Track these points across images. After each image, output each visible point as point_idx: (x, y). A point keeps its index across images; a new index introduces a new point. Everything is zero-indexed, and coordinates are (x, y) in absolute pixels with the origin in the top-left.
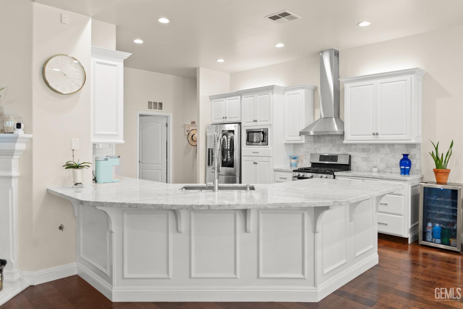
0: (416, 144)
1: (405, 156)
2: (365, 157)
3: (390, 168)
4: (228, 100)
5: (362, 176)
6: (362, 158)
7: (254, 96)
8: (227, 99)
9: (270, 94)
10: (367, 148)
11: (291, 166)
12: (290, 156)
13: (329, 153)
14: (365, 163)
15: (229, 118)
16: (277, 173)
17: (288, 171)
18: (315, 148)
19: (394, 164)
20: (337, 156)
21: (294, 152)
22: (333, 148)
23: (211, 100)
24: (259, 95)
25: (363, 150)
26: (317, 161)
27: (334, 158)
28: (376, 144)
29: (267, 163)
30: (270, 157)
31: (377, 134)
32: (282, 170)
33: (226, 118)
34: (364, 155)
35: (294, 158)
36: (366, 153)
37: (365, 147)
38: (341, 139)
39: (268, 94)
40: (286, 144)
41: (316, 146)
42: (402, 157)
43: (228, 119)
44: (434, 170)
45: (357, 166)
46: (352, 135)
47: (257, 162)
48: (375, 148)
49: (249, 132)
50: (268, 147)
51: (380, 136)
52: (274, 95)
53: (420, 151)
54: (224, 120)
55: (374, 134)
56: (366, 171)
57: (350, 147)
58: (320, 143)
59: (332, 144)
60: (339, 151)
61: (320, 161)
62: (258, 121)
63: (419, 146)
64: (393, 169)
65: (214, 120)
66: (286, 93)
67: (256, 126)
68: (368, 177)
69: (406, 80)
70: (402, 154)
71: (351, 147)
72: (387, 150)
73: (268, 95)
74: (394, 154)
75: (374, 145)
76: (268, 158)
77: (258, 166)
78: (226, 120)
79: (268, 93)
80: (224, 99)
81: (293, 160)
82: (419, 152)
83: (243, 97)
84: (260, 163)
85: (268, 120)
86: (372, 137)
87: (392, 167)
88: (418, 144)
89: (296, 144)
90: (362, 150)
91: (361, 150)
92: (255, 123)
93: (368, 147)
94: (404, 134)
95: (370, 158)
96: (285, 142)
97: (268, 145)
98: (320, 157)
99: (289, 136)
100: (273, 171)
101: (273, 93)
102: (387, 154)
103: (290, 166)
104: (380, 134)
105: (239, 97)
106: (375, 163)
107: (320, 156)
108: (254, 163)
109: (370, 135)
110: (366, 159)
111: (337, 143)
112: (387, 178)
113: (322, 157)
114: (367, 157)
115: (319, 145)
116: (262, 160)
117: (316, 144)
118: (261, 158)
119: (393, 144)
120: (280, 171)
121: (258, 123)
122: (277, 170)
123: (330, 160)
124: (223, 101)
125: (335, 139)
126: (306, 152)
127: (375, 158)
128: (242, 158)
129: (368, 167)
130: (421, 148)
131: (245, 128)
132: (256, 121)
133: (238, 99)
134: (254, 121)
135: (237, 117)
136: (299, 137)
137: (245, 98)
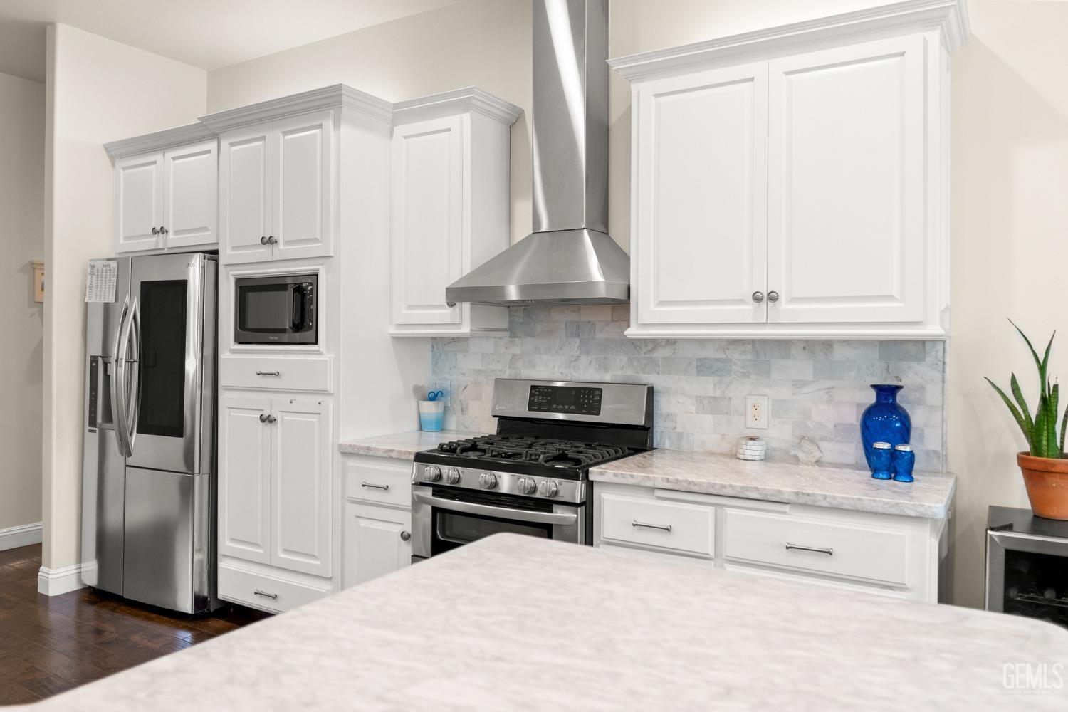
0: (924, 342)
1: (887, 393)
2: (711, 395)
3: (812, 441)
4: (174, 159)
5: (711, 491)
6: (699, 399)
7: (263, 138)
8: (170, 154)
9: (328, 124)
10: (717, 360)
11: (421, 429)
12: (417, 389)
13: (569, 378)
14: (708, 420)
15: (175, 232)
16: (352, 463)
17: (394, 455)
18: (514, 356)
19: (835, 427)
20: (600, 390)
21: (434, 372)
22: (584, 359)
23: (113, 159)
24: (285, 133)
25: (704, 368)
26: (519, 408)
27: (587, 397)
28: (753, 341)
29: (314, 419)
30: (325, 393)
31: (773, 298)
32: (371, 453)
33: (164, 230)
34: (707, 386)
36: (717, 379)
37: (709, 353)
38: (613, 320)
39: (320, 126)
40: (398, 339)
41: (517, 350)
42: (871, 398)
43: (171, 235)
44: (1023, 459)
45: (679, 430)
46: (661, 303)
47: (275, 414)
48: (749, 356)
49: (246, 289)
50: (319, 353)
51: (783, 304)
52: (344, 128)
53: (944, 372)
54: (157, 242)
55: (757, 298)
56: (712, 454)
57: (650, 351)
58: (532, 335)
59: (577, 340)
60: (606, 369)
61: (530, 409)
62: (280, 241)
63: (940, 354)
64: (824, 445)
65: (122, 241)
66: (400, 130)
67: (275, 265)
68: (743, 496)
70: (874, 386)
71: (656, 355)
72: (801, 367)
74: (829, 384)
75: (749, 347)
76: (319, 399)
77: (279, 429)
78: (165, 242)
79: (319, 123)
80: (158, 157)
81: (430, 403)
82: (939, 375)
83: (224, 144)
84: (287, 417)
85: (318, 236)
86: (748, 311)
87: (823, 439)
88: (934, 341)
89: (442, 339)
90: (697, 367)
91: (694, 364)
92: (265, 253)
93: (721, 355)
94: (890, 298)
95: (730, 398)
96: (392, 330)
97: (316, 343)
98: (531, 395)
99: (410, 307)
100: (338, 455)
101: (337, 124)
102: (800, 384)
103: (417, 428)
104: (783, 298)
105: (212, 146)
106: (751, 423)
107: (533, 388)
108: (263, 419)
109: (742, 301)
110: (712, 405)
111: (600, 336)
112: (835, 503)
113: (543, 395)
114: (718, 394)
115: (529, 343)
116: (293, 408)
117: (516, 339)
118: (292, 397)
119: (828, 344)
120: (366, 455)
121: (281, 250)
122: (352, 451)
123: (573, 407)
124: (155, 163)
125: (589, 322)
126: (480, 370)
127: (751, 401)
128: (223, 397)
129: (723, 435)
130: (947, 360)
131: (231, 273)
132: (274, 241)
133: (209, 152)
134: (264, 241)
135: (206, 229)
136: (449, 310)
137: (232, 145)
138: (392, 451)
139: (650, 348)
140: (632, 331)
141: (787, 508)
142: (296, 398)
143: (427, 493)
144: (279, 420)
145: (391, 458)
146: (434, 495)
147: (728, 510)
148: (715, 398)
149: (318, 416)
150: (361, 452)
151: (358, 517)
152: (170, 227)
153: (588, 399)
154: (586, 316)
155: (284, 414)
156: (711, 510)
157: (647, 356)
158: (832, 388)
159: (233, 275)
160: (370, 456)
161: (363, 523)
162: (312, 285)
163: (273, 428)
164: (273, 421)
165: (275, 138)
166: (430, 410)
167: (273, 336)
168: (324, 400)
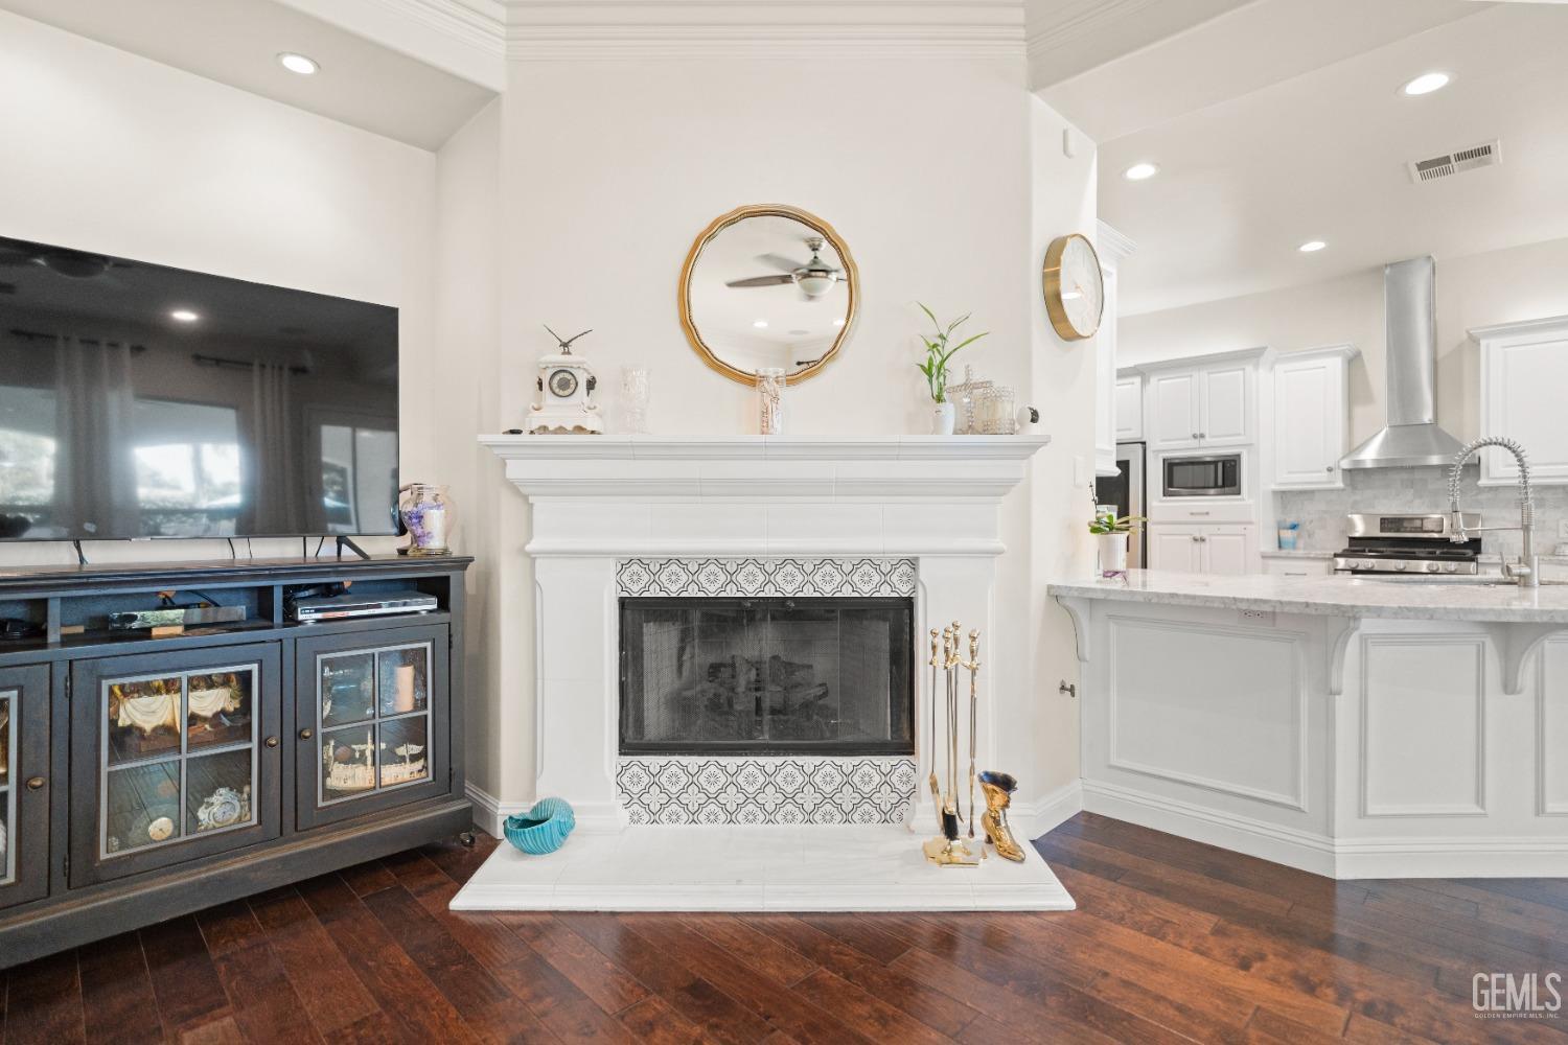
7: (1191, 376)
9: (1249, 368)
11: (1281, 547)
17: (1312, 556)
20: (1442, 519)
24: (1209, 373)
29: (1240, 538)
30: (1251, 523)
32: (1291, 556)
35: (1294, 527)
40: (1275, 493)
47: (1204, 535)
48: (1560, 496)
49: (1170, 467)
50: (1243, 500)
52: (1261, 371)
58: (1371, 488)
59: (1412, 491)
61: (1383, 532)
62: (1207, 436)
66: (1280, 368)
67: (1200, 450)
71: (1479, 497)
73: (1241, 373)
76: (1243, 526)
77: (1205, 547)
79: (1239, 368)
81: (1290, 531)
83: (1151, 380)
84: (1213, 538)
85: (1242, 433)
92: (1194, 443)
96: (1276, 487)
97: (1241, 494)
98: (1381, 523)
101: (1256, 366)
103: (1277, 545)
105: (1137, 380)
106: (1563, 535)
107: (1382, 519)
108: (1195, 540)
111: (1430, 487)
115: (1369, 493)
116: (1220, 532)
117: (1357, 491)
118: (1218, 526)
120: (1287, 557)
121: (1208, 441)
122: (1276, 557)
125: (1422, 480)
126: (1325, 511)
128: (1151, 528)
131: (1160, 455)
132: (1202, 436)
133: (1133, 383)
134: (1195, 437)
135: (1129, 429)
136: (1326, 473)
137: (1159, 380)
138: (1309, 554)
140: (1483, 482)
142: (1221, 526)
144: (1207, 541)
145: (1309, 558)
149: (1243, 536)
150: (1282, 555)
154: (1418, 475)
155: (1211, 536)
157: (1472, 498)
159: (1162, 457)
162: (1235, 461)
163: (1203, 545)
164: (1203, 540)
165: (1202, 376)
166: (1288, 535)
167: (1199, 491)
168: (1249, 527)
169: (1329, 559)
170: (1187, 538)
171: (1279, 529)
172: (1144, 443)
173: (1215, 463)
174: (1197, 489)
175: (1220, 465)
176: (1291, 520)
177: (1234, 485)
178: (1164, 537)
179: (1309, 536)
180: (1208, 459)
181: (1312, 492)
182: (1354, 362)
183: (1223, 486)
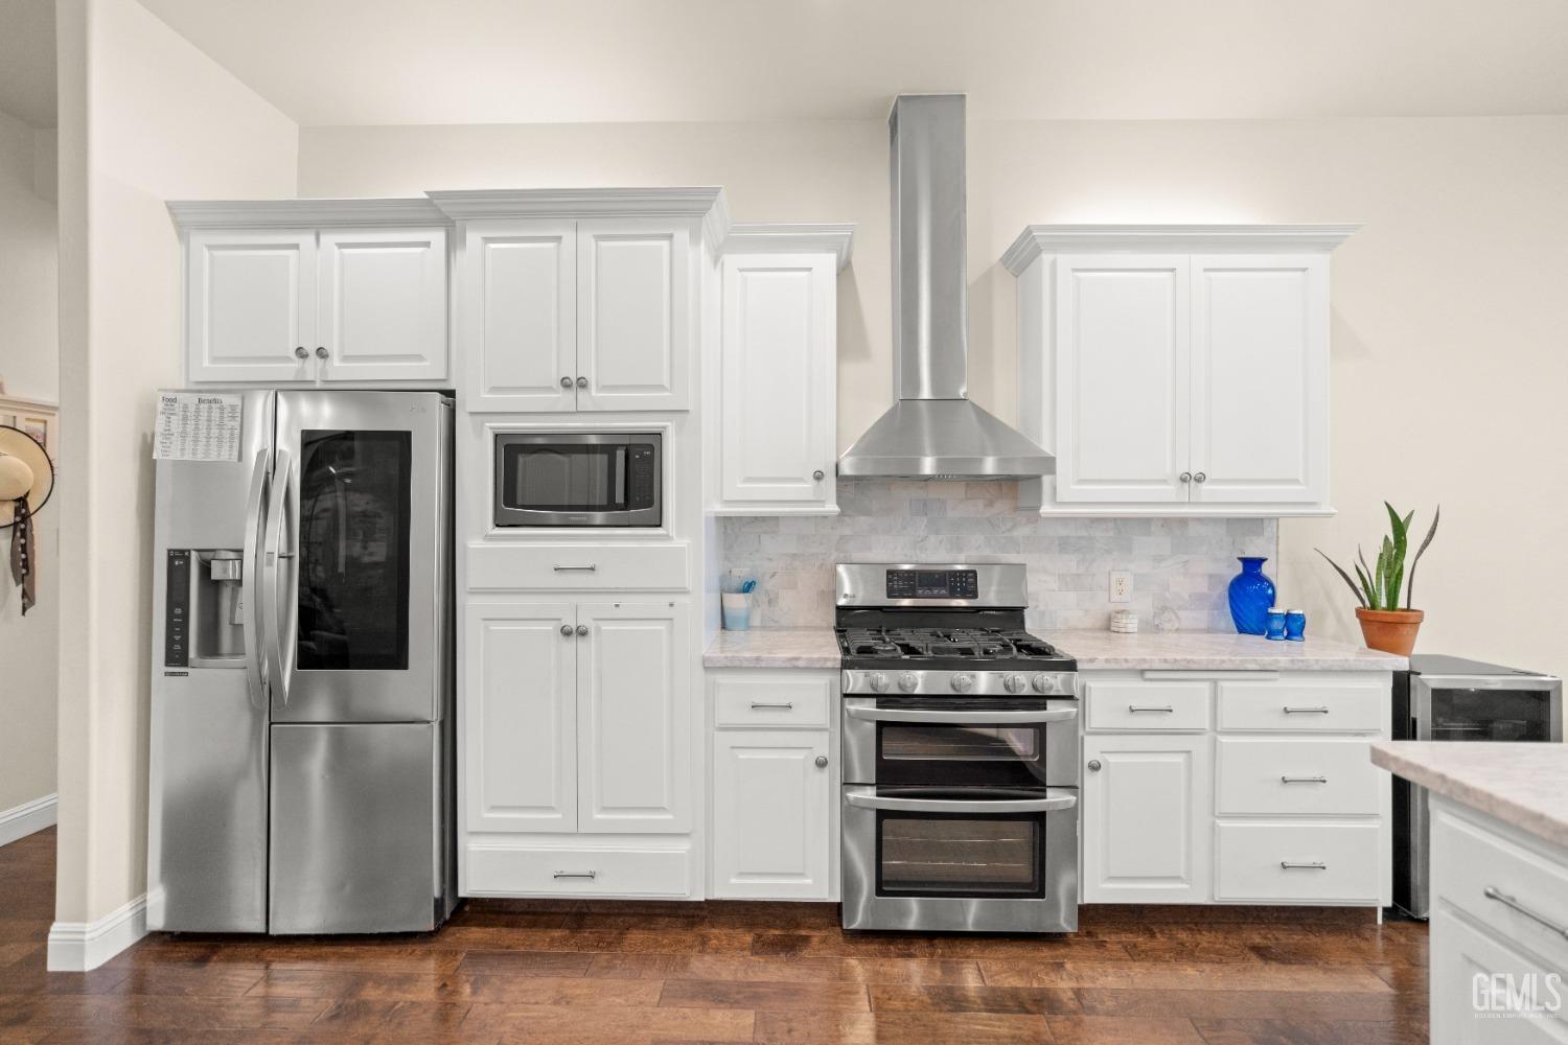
0: (1262, 519)
1: (1252, 565)
2: (1074, 571)
4: (341, 246)
6: (1063, 577)
7: (558, 239)
8: (329, 239)
9: (681, 237)
10: (1080, 538)
11: (724, 627)
13: (914, 559)
14: (1071, 597)
15: (346, 358)
17: (801, 664)
18: (842, 537)
19: (1187, 597)
20: (975, 572)
21: (727, 558)
22: (933, 539)
23: (182, 230)
24: (598, 238)
25: (1064, 545)
27: (964, 582)
29: (661, 627)
30: (684, 592)
31: (1201, 478)
32: (763, 664)
33: (321, 353)
34: (1070, 563)
35: (748, 587)
36: (1080, 557)
38: (967, 499)
39: (670, 237)
40: (718, 520)
41: (847, 531)
42: (1239, 569)
43: (335, 362)
44: (1359, 613)
45: (1042, 608)
46: (1082, 482)
47: (585, 621)
48: (1111, 534)
49: (512, 452)
50: (667, 537)
53: (1277, 544)
54: (301, 370)
55: (1184, 479)
56: (1076, 629)
57: (1009, 530)
58: (867, 513)
59: (925, 520)
60: (960, 550)
61: (889, 596)
62: (592, 384)
63: (1275, 529)
65: (206, 363)
66: (732, 260)
67: (576, 417)
69: (1304, 270)
70: (1239, 559)
71: (1015, 533)
72: (1160, 542)
73: (665, 244)
74: (1186, 557)
75: (1111, 525)
76: (667, 599)
77: (587, 647)
78: (324, 371)
80: (306, 240)
81: (742, 596)
83: (467, 239)
84: (605, 627)
85: (666, 382)
86: (1171, 491)
88: (1270, 519)
89: (740, 519)
90: (1060, 545)
91: (1057, 542)
92: (564, 399)
93: (1084, 533)
94: (1296, 481)
95: (1094, 575)
96: (720, 509)
97: (662, 524)
98: (889, 580)
99: (746, 480)
100: (700, 671)
102: (1158, 559)
103: (722, 633)
105: (437, 237)
106: (1116, 598)
107: (889, 573)
108: (567, 633)
110: (1075, 582)
111: (951, 514)
113: (899, 581)
114: (1081, 571)
115: (863, 521)
116: (619, 613)
117: (846, 519)
118: (616, 599)
119: (1183, 521)
120: (755, 668)
121: (593, 397)
122: (729, 664)
123: (943, 592)
124: (296, 247)
125: (939, 500)
126: (795, 555)
127: (1114, 578)
128: (466, 604)
129: (1086, 611)
130: (1280, 534)
131: (487, 424)
132: (582, 384)
133: (427, 244)
134: (566, 384)
135: (419, 358)
136: (810, 484)
137: (488, 240)
138: (797, 659)
139: (1009, 525)
140: (1046, 509)
141: (1276, 675)
142: (624, 600)
143: (869, 706)
144: (592, 632)
145: (796, 669)
146: (878, 707)
147: (1221, 684)
148: (1078, 575)
149: (668, 622)
150: (745, 664)
151: (733, 748)
152: (334, 350)
153: (961, 582)
155: (600, 622)
156: (1206, 686)
157: (1007, 534)
158: (1187, 561)
159: (491, 428)
160: (761, 668)
161: (743, 755)
162: (651, 447)
163: (582, 643)
164: (583, 633)
165: (580, 242)
166: (737, 603)
167: (576, 515)
168: (679, 600)
169: (833, 669)
170: (549, 627)
171: (723, 591)
172: (450, 394)
173: (608, 450)
174: (569, 510)
175: (620, 454)
176: (742, 572)
177: (650, 504)
178: (494, 627)
179: (770, 602)
180: (593, 440)
181: (774, 519)
182: (844, 270)
183: (626, 506)
